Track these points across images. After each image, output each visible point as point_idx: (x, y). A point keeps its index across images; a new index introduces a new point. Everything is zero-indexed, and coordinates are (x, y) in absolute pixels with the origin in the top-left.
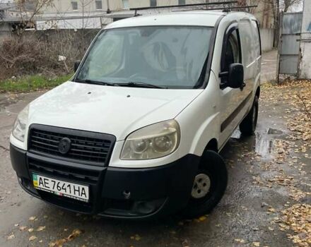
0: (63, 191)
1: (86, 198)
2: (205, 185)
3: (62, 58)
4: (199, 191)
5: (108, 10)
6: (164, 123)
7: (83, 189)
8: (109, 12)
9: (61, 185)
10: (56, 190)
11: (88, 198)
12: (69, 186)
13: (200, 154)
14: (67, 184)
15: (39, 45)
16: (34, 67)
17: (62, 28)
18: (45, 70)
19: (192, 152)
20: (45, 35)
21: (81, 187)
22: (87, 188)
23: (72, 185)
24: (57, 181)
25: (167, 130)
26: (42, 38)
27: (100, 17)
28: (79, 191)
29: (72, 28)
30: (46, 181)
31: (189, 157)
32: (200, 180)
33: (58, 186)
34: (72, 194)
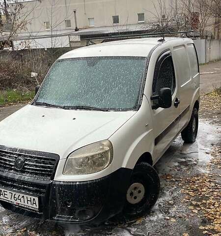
0: (18, 201)
1: (36, 207)
2: (140, 192)
3: (34, 74)
4: (135, 198)
5: (76, 28)
6: (100, 143)
7: (34, 199)
8: (77, 30)
9: (17, 196)
10: (13, 200)
11: (38, 207)
12: (23, 197)
13: (132, 167)
14: (22, 195)
15: (14, 64)
16: (10, 84)
17: (34, 48)
18: (19, 85)
19: (124, 166)
20: (20, 55)
21: (33, 198)
22: (37, 199)
23: (25, 196)
24: (14, 193)
25: (103, 149)
26: (17, 57)
27: (69, 35)
28: (31, 201)
29: (42, 48)
30: (5, 193)
31: (122, 171)
32: (135, 188)
33: (14, 197)
34: (26, 204)
